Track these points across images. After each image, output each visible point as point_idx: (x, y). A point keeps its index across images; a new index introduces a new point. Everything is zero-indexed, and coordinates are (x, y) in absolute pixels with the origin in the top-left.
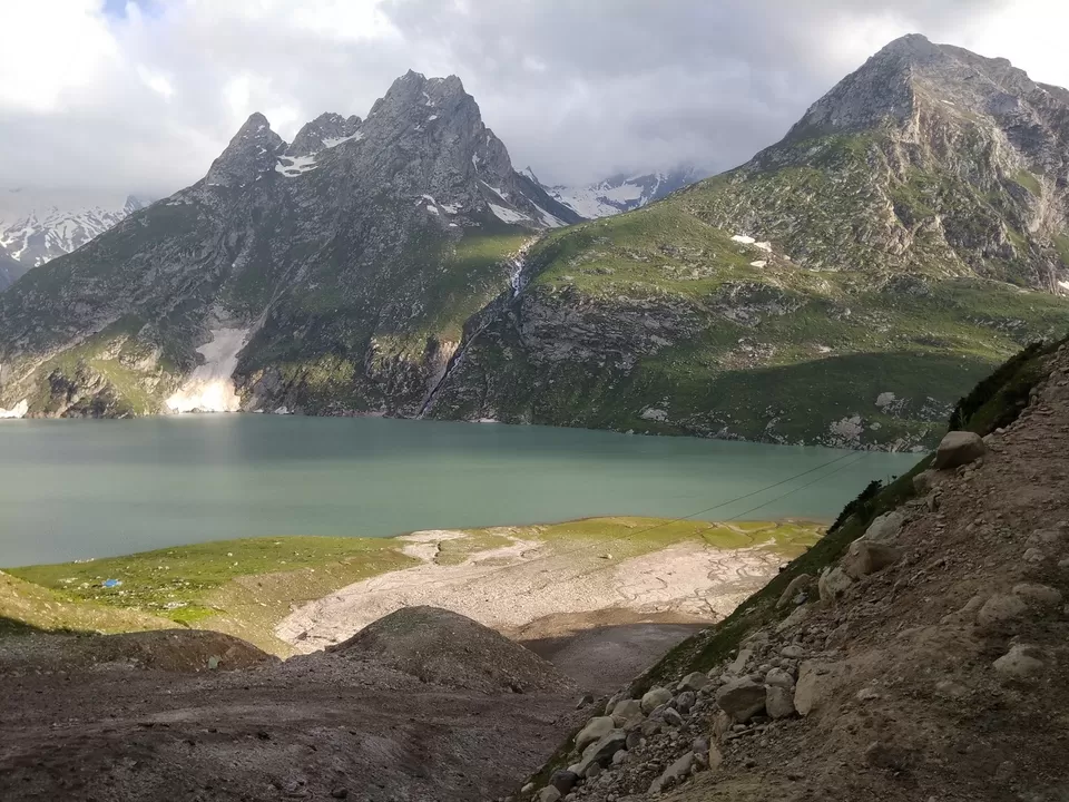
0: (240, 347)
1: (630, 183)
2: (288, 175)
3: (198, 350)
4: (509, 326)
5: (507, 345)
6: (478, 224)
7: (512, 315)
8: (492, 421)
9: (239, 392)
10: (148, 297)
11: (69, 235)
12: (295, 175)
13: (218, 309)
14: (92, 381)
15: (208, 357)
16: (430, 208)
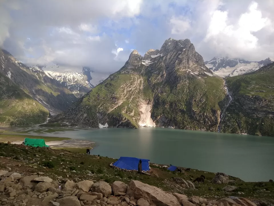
0: (150, 110)
1: (210, 63)
2: (146, 65)
3: (140, 110)
4: (237, 106)
5: (239, 112)
6: (206, 77)
7: (237, 103)
8: (246, 134)
9: (154, 121)
10: (126, 97)
11: (72, 78)
12: (148, 65)
13: (141, 100)
14: (124, 118)
15: (143, 111)
16: (191, 73)
